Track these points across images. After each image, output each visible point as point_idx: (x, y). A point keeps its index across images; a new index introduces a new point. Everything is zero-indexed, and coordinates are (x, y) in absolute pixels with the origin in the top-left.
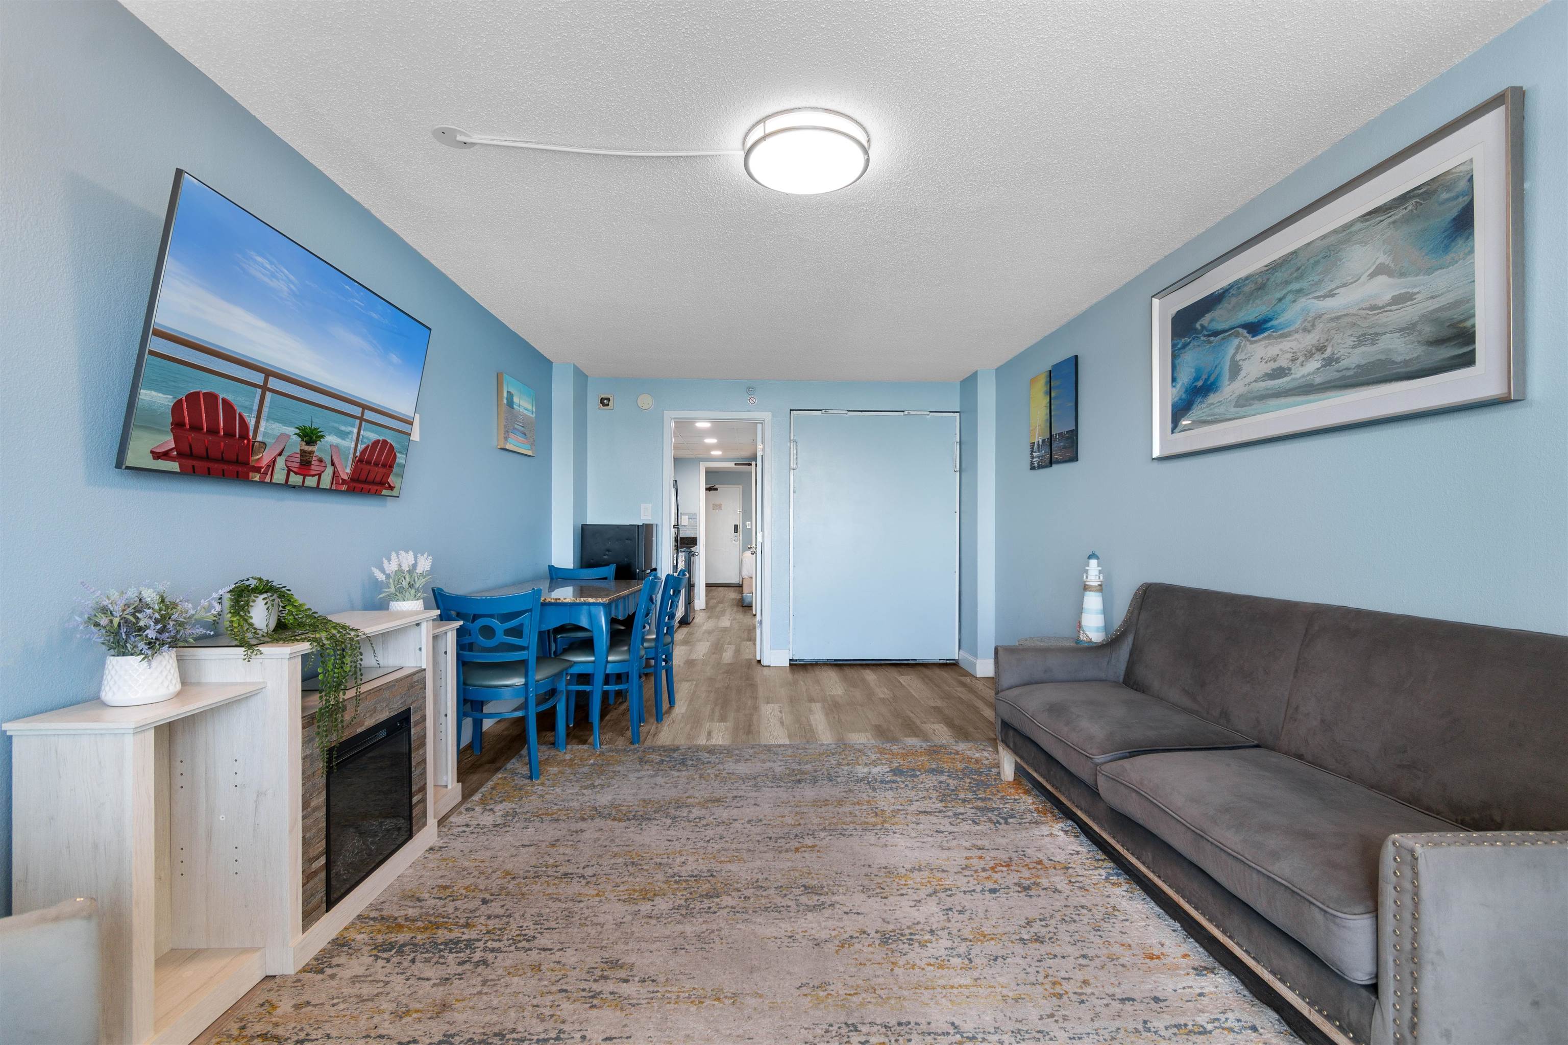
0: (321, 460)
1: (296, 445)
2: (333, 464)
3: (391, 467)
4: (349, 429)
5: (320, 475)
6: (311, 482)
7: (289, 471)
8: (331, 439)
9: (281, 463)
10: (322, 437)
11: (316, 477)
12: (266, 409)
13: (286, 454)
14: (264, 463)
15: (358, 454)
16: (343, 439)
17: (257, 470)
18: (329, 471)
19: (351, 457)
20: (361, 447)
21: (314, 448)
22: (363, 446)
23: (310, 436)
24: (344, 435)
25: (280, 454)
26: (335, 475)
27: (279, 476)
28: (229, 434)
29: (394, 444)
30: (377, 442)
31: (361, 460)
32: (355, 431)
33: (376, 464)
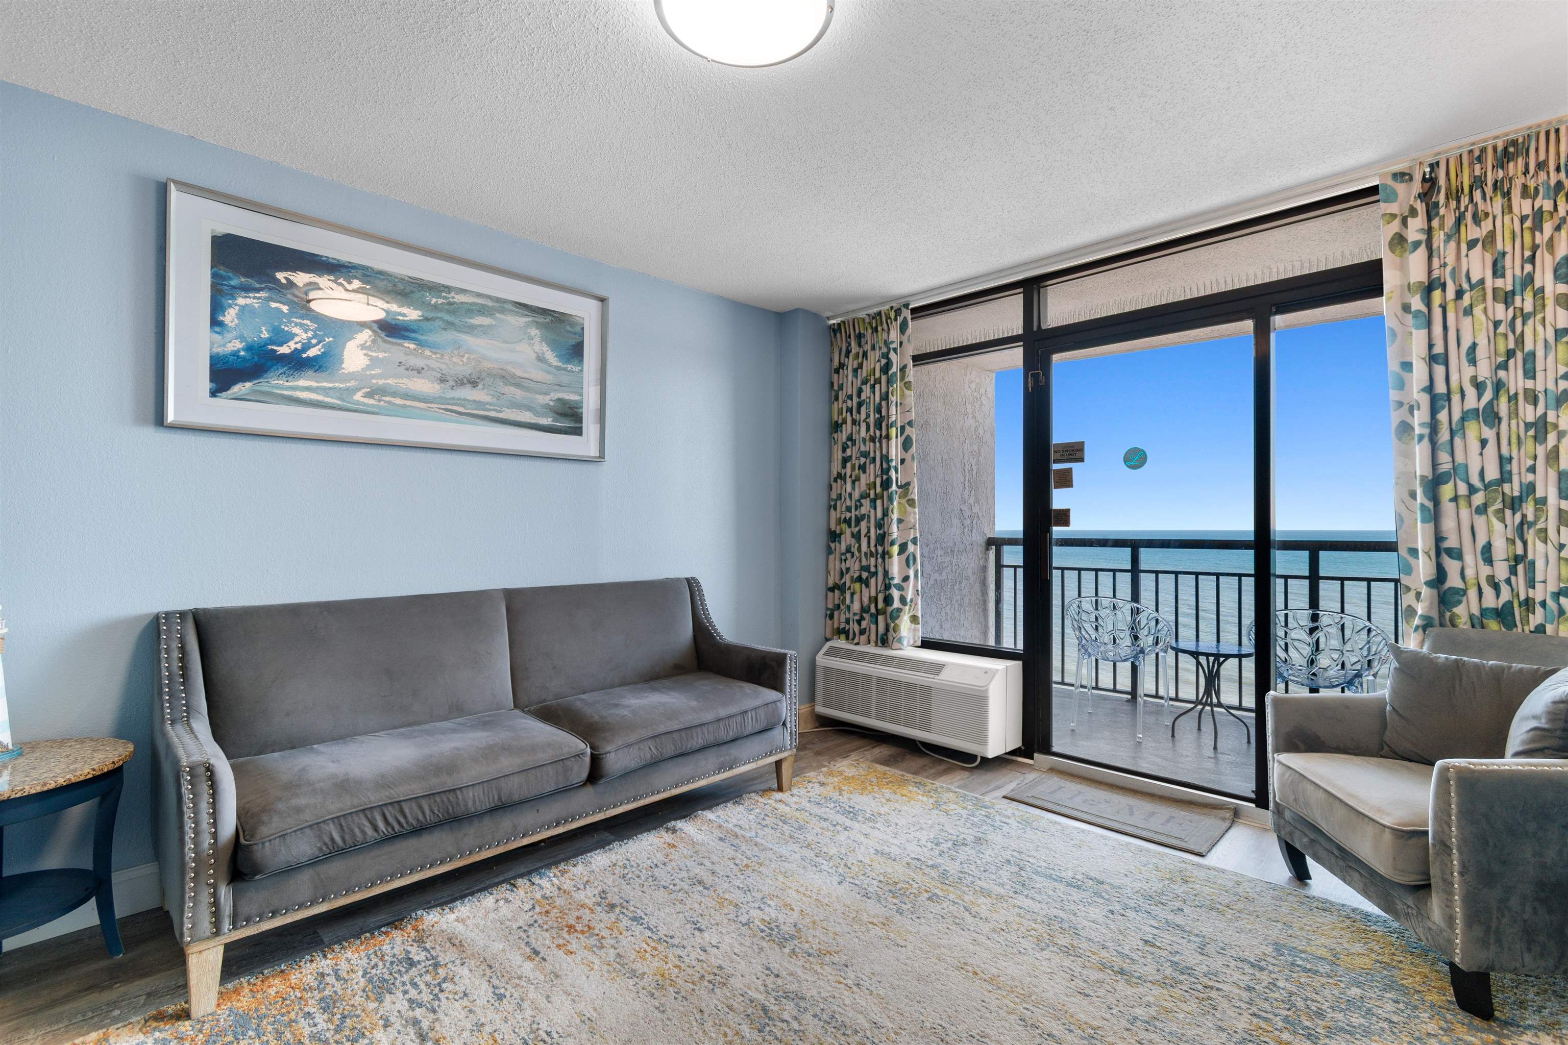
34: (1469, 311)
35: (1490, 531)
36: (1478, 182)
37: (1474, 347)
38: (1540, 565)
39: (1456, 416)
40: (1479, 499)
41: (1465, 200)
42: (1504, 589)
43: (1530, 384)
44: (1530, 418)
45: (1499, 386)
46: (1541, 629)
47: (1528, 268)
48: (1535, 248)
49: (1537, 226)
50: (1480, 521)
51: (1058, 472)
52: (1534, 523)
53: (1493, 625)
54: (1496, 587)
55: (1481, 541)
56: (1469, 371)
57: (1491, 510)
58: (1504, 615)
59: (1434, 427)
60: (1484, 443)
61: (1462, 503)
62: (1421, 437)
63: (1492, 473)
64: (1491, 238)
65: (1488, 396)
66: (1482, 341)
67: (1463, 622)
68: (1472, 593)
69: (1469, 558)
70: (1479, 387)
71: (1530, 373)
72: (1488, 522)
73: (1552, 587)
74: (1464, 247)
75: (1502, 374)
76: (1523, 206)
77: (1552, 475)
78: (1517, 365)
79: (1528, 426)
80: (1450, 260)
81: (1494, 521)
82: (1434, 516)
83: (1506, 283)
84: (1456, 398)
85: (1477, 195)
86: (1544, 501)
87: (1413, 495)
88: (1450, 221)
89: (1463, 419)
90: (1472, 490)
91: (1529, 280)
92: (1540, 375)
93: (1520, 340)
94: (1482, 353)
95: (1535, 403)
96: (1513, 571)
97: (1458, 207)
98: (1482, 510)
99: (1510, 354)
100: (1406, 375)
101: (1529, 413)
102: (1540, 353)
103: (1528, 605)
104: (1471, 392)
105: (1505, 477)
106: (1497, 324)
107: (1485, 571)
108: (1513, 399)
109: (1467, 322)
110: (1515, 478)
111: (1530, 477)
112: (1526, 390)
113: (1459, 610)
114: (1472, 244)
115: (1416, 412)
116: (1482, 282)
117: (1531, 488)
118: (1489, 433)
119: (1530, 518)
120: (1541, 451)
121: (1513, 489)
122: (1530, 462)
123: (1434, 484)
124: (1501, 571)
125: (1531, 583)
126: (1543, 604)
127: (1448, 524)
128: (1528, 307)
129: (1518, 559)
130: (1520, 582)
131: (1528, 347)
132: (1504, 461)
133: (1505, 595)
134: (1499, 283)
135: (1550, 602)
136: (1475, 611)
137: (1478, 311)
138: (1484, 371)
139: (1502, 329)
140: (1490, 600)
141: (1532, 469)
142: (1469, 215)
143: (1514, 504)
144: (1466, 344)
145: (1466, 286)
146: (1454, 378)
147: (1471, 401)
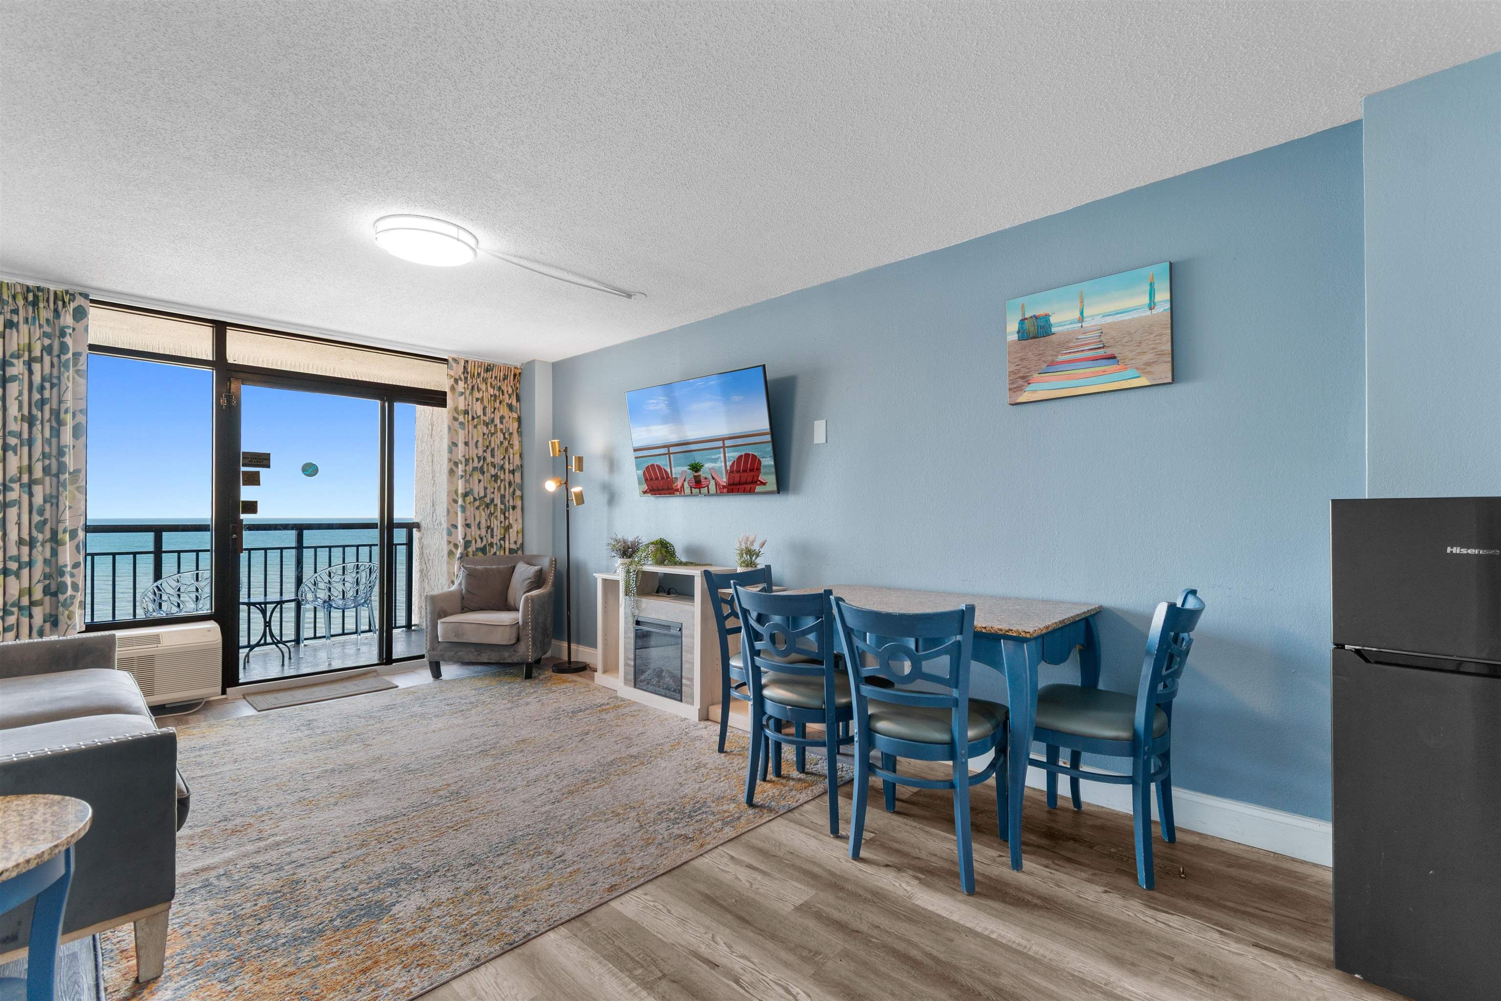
0: (706, 478)
1: (690, 474)
2: (713, 478)
3: (758, 469)
4: (718, 456)
5: (708, 486)
6: (705, 490)
7: (691, 488)
8: (708, 465)
9: (686, 485)
10: (703, 466)
11: (706, 488)
12: (672, 463)
13: (687, 480)
14: (679, 487)
15: (728, 468)
16: (716, 463)
17: (677, 490)
18: (712, 482)
19: (724, 471)
20: (729, 464)
21: (701, 473)
22: (731, 463)
23: (696, 468)
24: (715, 461)
25: (684, 481)
26: (717, 484)
27: (687, 490)
28: (663, 478)
29: (756, 454)
30: (741, 457)
31: (732, 472)
32: (722, 455)
33: (745, 471)
34: (475, 427)
35: (481, 516)
36: (479, 374)
37: (477, 441)
38: (495, 529)
39: (471, 469)
40: (477, 503)
41: (474, 382)
42: (484, 539)
43: (493, 460)
44: (493, 474)
45: (485, 459)
46: (495, 554)
47: (493, 415)
48: (495, 409)
49: (495, 401)
50: (477, 512)
51: (245, 473)
52: (494, 513)
53: (480, 554)
54: (482, 539)
55: (477, 521)
56: (476, 451)
57: (481, 508)
58: (483, 550)
59: (465, 471)
60: (480, 481)
61: (472, 504)
62: (462, 477)
63: (482, 494)
64: (482, 399)
65: (482, 462)
66: (480, 440)
67: (471, 554)
68: (474, 542)
69: (473, 527)
70: (479, 458)
71: (493, 456)
72: (480, 513)
73: (499, 538)
74: (474, 399)
75: (485, 454)
76: (491, 391)
77: (499, 495)
78: (489, 451)
79: (492, 476)
80: (470, 403)
81: (483, 512)
82: (464, 509)
83: (486, 419)
84: (471, 461)
85: (478, 380)
86: (496, 505)
87: (456, 501)
88: (470, 387)
89: (473, 470)
90: (475, 500)
91: (493, 420)
92: (496, 457)
93: (490, 442)
94: (480, 444)
95: (495, 468)
96: (487, 533)
97: (472, 382)
98: (478, 508)
99: (487, 447)
100: (454, 448)
101: (493, 471)
102: (496, 449)
103: (491, 545)
104: (476, 460)
105: (485, 496)
106: (484, 434)
107: (478, 533)
108: (488, 465)
109: (476, 430)
110: (488, 496)
111: (492, 496)
112: (492, 462)
113: (470, 550)
114: (477, 400)
115: (460, 465)
116: (480, 416)
117: (492, 500)
118: (481, 477)
119: (492, 511)
120: (496, 486)
121: (487, 500)
122: (493, 490)
123: (465, 495)
124: (483, 532)
125: (492, 537)
126: (496, 544)
127: (468, 513)
128: (493, 431)
129: (488, 527)
130: (489, 535)
131: (493, 446)
132: (486, 489)
133: (484, 542)
134: (485, 418)
135: (498, 543)
136: (474, 550)
137: (479, 427)
138: (480, 453)
139: (486, 437)
140: (480, 545)
141: (493, 493)
142: (476, 387)
143: (487, 506)
144: (475, 440)
145: (475, 416)
146: (471, 453)
147: (476, 464)
